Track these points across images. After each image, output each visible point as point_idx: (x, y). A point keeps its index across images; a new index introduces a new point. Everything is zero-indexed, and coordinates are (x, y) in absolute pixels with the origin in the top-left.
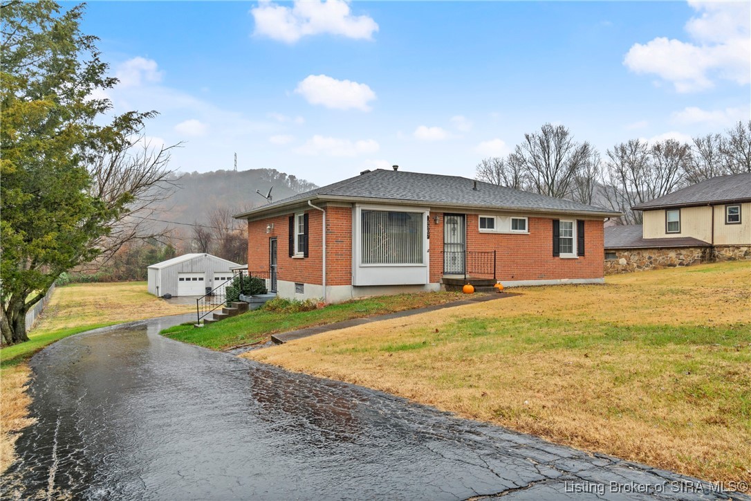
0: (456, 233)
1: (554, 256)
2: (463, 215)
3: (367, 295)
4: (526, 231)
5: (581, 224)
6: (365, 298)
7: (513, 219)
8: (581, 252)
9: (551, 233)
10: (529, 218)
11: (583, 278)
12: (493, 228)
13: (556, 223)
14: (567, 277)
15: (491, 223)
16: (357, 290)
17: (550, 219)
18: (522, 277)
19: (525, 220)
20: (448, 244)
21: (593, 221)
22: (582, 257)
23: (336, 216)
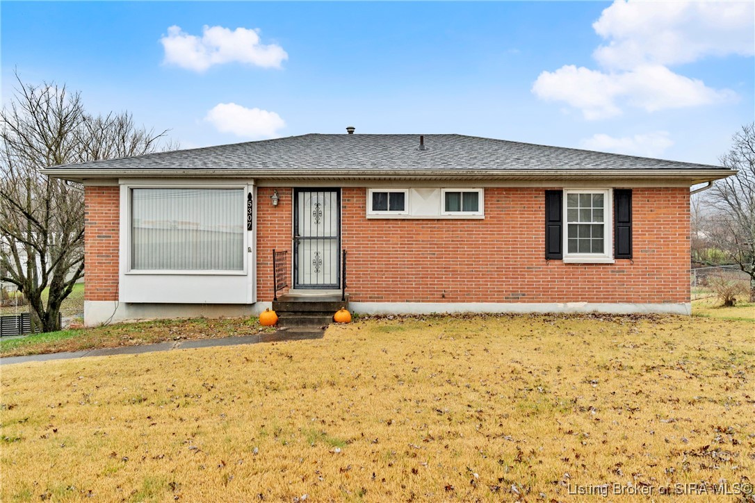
0: (321, 220)
1: (547, 258)
2: (337, 190)
3: (150, 316)
4: (480, 214)
5: (623, 198)
6: (147, 321)
7: (447, 194)
8: (624, 250)
9: (541, 216)
10: (486, 190)
11: (628, 301)
12: (403, 210)
13: (553, 198)
14: (583, 300)
15: (398, 201)
16: (132, 309)
17: (537, 189)
18: (466, 297)
19: (477, 194)
20: (304, 238)
21: (659, 189)
22: (625, 262)
23: (99, 199)
